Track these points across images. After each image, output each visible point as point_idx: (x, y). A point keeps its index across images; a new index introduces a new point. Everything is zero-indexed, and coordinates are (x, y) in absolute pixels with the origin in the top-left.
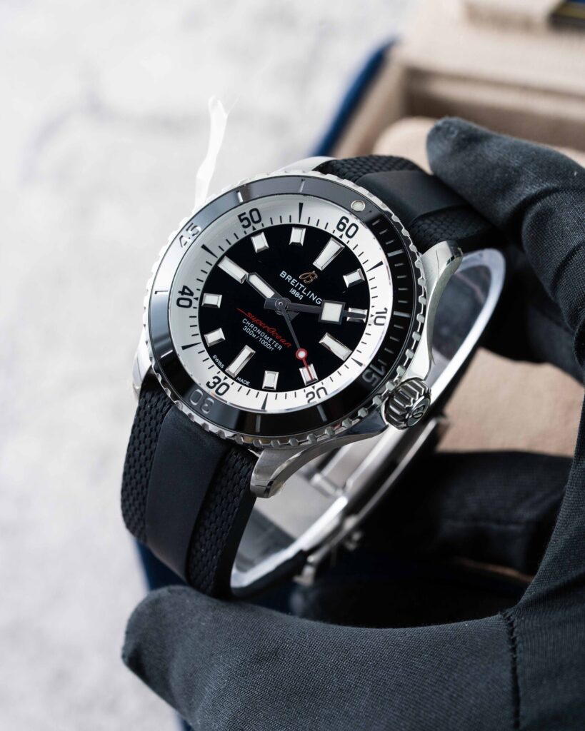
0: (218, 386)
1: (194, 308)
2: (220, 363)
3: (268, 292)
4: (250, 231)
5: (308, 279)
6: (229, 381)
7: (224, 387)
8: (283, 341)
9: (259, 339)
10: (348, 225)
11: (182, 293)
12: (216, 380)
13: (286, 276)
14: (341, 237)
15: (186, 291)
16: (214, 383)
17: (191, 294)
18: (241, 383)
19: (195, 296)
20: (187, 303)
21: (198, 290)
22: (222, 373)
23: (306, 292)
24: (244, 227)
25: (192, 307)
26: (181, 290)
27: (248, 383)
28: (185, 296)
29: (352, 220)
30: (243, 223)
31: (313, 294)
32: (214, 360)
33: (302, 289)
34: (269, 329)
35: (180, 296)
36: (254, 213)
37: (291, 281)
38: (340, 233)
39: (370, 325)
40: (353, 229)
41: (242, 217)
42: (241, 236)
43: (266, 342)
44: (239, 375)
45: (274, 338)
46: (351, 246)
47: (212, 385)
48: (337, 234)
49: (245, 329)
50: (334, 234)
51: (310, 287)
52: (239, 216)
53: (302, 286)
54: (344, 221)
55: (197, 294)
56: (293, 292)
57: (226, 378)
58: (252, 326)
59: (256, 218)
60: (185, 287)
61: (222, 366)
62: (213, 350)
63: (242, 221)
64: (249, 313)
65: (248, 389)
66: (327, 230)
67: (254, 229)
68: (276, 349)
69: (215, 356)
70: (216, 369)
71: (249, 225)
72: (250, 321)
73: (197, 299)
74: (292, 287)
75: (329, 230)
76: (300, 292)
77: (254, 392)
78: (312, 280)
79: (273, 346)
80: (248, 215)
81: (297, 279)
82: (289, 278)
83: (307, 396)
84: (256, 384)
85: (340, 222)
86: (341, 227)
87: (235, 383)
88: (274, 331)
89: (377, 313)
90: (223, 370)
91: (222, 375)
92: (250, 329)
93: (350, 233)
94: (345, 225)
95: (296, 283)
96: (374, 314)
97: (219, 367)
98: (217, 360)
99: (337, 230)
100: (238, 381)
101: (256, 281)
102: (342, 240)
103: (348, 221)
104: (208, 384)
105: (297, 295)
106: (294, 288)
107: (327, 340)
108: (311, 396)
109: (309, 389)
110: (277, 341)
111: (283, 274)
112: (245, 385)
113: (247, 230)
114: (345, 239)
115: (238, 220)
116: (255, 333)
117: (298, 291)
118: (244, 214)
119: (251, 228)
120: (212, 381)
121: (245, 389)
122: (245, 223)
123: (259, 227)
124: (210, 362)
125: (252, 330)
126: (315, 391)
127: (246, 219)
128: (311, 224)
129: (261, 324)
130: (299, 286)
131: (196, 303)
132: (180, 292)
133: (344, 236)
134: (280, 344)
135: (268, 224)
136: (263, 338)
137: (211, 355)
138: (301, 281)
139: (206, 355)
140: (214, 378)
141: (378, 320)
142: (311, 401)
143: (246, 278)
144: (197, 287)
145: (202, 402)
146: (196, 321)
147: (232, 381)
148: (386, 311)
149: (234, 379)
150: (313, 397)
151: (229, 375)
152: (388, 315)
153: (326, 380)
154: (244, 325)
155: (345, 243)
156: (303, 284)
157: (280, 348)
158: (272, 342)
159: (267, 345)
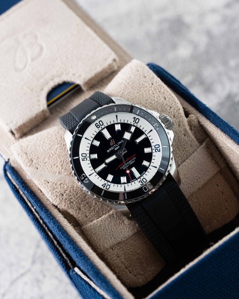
0: (143, 182)
1: (111, 184)
2: (134, 180)
3: (114, 157)
7: (144, 180)
8: (133, 156)
9: (129, 165)
10: (99, 124)
11: (104, 187)
12: (141, 182)
14: (102, 128)
15: (104, 185)
16: (141, 183)
17: (105, 184)
20: (108, 186)
21: (104, 181)
22: (138, 180)
23: (117, 144)
24: (86, 160)
26: (103, 187)
27: (144, 172)
28: (106, 186)
29: (97, 122)
31: (119, 143)
32: (132, 182)
33: (116, 146)
36: (83, 155)
37: (111, 149)
38: (100, 128)
39: (137, 125)
40: (101, 122)
41: (83, 160)
42: (89, 162)
43: (131, 162)
44: (140, 174)
45: (131, 159)
46: (106, 125)
47: (142, 184)
48: (100, 129)
51: (116, 143)
52: (82, 160)
54: (97, 125)
55: (106, 182)
56: (116, 149)
58: (124, 166)
59: (85, 155)
60: (102, 185)
61: (135, 179)
62: (128, 181)
63: (84, 160)
64: (119, 166)
66: (98, 132)
68: (135, 160)
70: (136, 182)
71: (86, 158)
72: (122, 166)
73: (107, 183)
74: (114, 149)
76: (117, 147)
77: (148, 170)
78: (114, 142)
79: (133, 160)
80: (83, 158)
82: (110, 149)
83: (156, 152)
84: (146, 169)
86: (98, 127)
88: (128, 159)
89: (134, 122)
90: (137, 179)
91: (139, 180)
93: (102, 124)
96: (133, 123)
97: (135, 181)
99: (99, 129)
100: (142, 175)
101: (108, 161)
102: (103, 128)
103: (97, 124)
104: (141, 185)
105: (117, 148)
106: (115, 148)
107: (138, 140)
108: (157, 151)
109: (154, 151)
110: (132, 158)
111: (108, 151)
113: (88, 160)
114: (103, 127)
117: (116, 148)
118: (82, 158)
119: (87, 158)
120: (140, 183)
121: (147, 173)
122: (85, 159)
123: (88, 155)
124: (133, 183)
125: (125, 166)
126: (155, 149)
127: (84, 158)
128: (93, 137)
131: (109, 183)
132: (104, 188)
133: (102, 127)
134: (133, 158)
135: (88, 152)
136: (130, 163)
137: (130, 182)
138: (113, 145)
139: (130, 184)
140: (139, 182)
141: (137, 122)
142: (159, 150)
143: (106, 164)
144: (103, 182)
145: (148, 187)
146: (116, 185)
147: (142, 177)
148: (135, 118)
149: (141, 176)
150: (158, 150)
151: (139, 177)
152: (137, 117)
153: (152, 144)
154: (122, 169)
155: (104, 127)
156: (114, 145)
157: (135, 158)
158: (132, 160)
159: (132, 162)
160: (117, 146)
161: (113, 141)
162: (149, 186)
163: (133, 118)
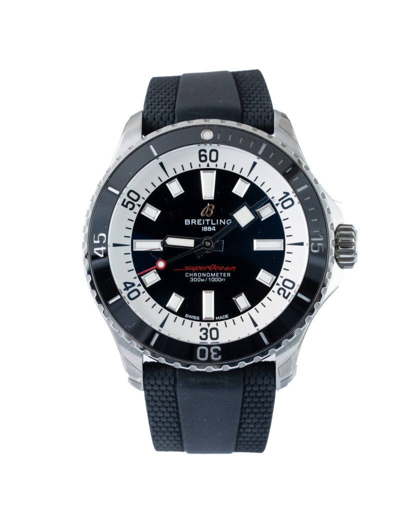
0: (209, 334)
1: (143, 293)
2: (194, 317)
3: (189, 243)
4: (137, 209)
5: (209, 212)
6: (213, 325)
7: (214, 332)
8: (227, 268)
9: (208, 280)
10: (208, 154)
11: (127, 288)
12: (204, 331)
13: (191, 222)
14: (208, 165)
15: (128, 285)
16: (204, 334)
17: (133, 285)
18: (221, 320)
19: (137, 284)
20: (136, 293)
21: (135, 278)
22: (202, 323)
23: (215, 222)
24: (131, 209)
25: (141, 294)
26: (124, 288)
27: (226, 316)
28: (131, 290)
29: (208, 148)
30: (128, 208)
31: (221, 220)
32: (188, 318)
33: (210, 222)
34: (209, 268)
35: (126, 292)
36: (132, 195)
37: (197, 223)
38: (206, 164)
39: (281, 212)
40: (214, 154)
41: (125, 204)
42: (134, 217)
43: (215, 278)
44: (216, 314)
45: (219, 271)
46: (220, 167)
47: (204, 337)
48: (204, 165)
49: (192, 280)
50: (202, 167)
51: (214, 217)
52: (123, 204)
53: (208, 220)
54: (202, 153)
55: (137, 281)
56: (205, 229)
57: (209, 325)
58: (195, 274)
59: (135, 197)
60: (125, 284)
61: (198, 318)
62: (182, 312)
63: (126, 206)
64: (186, 268)
65: (231, 320)
66: (194, 168)
67: (139, 205)
68: (227, 278)
69: (187, 315)
70: (196, 324)
71: (134, 205)
72: (191, 272)
73: (139, 285)
74: (201, 226)
75: (195, 167)
76: (210, 225)
77: (237, 319)
78: (212, 212)
79: (223, 277)
80: (128, 200)
81: (200, 217)
82: (194, 221)
83: (279, 294)
84: (234, 312)
85: (200, 156)
86: (203, 158)
87: (218, 322)
88: (215, 267)
89: (280, 200)
90: (201, 320)
91: (204, 325)
92: (196, 278)
93: (214, 158)
94: (205, 156)
95: (202, 222)
96: (278, 202)
97: (196, 320)
98: (190, 317)
99: (201, 163)
100: (218, 320)
101: (172, 241)
102: (210, 167)
103: (205, 151)
104: (201, 337)
105: (210, 229)
106: (204, 226)
107: (259, 245)
108: (282, 292)
109: (276, 288)
110: (223, 272)
111: (187, 222)
112: (226, 319)
113: (134, 210)
114: (212, 165)
115: (124, 208)
116: (202, 278)
117: (208, 226)
118: (125, 200)
119: (136, 207)
120: (201, 334)
121: (230, 322)
122: (130, 206)
123: (141, 202)
124: (188, 322)
125: (197, 277)
126: (281, 286)
127: (129, 202)
128: (178, 173)
129: (201, 268)
130: (206, 222)
131: (141, 289)
132: (124, 290)
133: (211, 163)
134: (227, 272)
135: (146, 195)
136: (211, 277)
137: (183, 316)
138: (205, 218)
139: (180, 319)
140: (201, 330)
141: (286, 205)
142: (286, 295)
143: (164, 244)
144: (132, 277)
145: (210, 354)
146: (152, 301)
147: (215, 323)
148: (287, 194)
149: (215, 320)
150: (285, 291)
151: (209, 321)
152: (292, 195)
153: (283, 273)
154: (189, 278)
155: (215, 167)
156: (208, 218)
157: (229, 275)
158: (220, 275)
159: (218, 280)
160: (212, 226)
161: (211, 207)
162: (214, 354)
163: (284, 193)
